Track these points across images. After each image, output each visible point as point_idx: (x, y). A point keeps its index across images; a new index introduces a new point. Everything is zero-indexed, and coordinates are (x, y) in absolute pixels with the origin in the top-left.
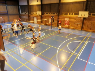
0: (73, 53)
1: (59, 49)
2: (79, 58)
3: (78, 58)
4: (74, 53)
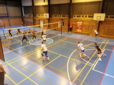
1: (70, 59)
2: (94, 69)
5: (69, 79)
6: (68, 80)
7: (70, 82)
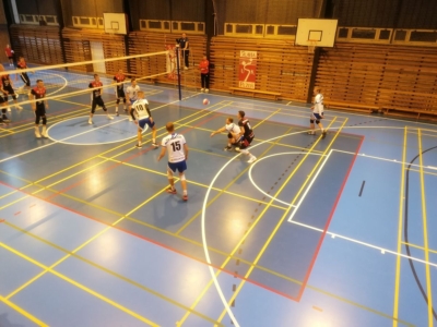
0: (269, 200)
1: (212, 191)
2: (293, 219)
3: (290, 220)
4: (275, 202)
5: (209, 261)
6: (205, 262)
7: (211, 268)
